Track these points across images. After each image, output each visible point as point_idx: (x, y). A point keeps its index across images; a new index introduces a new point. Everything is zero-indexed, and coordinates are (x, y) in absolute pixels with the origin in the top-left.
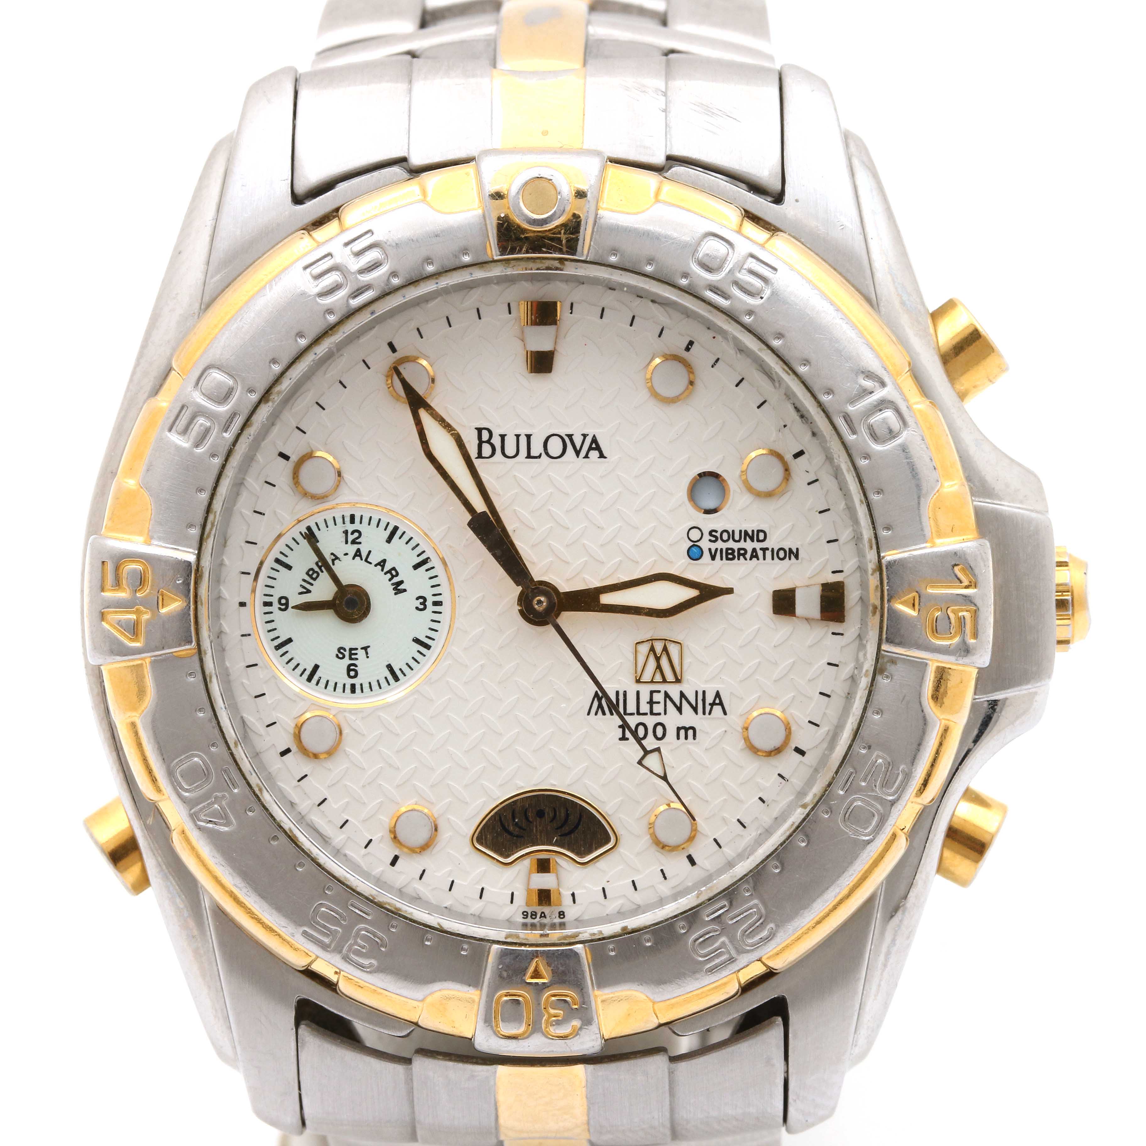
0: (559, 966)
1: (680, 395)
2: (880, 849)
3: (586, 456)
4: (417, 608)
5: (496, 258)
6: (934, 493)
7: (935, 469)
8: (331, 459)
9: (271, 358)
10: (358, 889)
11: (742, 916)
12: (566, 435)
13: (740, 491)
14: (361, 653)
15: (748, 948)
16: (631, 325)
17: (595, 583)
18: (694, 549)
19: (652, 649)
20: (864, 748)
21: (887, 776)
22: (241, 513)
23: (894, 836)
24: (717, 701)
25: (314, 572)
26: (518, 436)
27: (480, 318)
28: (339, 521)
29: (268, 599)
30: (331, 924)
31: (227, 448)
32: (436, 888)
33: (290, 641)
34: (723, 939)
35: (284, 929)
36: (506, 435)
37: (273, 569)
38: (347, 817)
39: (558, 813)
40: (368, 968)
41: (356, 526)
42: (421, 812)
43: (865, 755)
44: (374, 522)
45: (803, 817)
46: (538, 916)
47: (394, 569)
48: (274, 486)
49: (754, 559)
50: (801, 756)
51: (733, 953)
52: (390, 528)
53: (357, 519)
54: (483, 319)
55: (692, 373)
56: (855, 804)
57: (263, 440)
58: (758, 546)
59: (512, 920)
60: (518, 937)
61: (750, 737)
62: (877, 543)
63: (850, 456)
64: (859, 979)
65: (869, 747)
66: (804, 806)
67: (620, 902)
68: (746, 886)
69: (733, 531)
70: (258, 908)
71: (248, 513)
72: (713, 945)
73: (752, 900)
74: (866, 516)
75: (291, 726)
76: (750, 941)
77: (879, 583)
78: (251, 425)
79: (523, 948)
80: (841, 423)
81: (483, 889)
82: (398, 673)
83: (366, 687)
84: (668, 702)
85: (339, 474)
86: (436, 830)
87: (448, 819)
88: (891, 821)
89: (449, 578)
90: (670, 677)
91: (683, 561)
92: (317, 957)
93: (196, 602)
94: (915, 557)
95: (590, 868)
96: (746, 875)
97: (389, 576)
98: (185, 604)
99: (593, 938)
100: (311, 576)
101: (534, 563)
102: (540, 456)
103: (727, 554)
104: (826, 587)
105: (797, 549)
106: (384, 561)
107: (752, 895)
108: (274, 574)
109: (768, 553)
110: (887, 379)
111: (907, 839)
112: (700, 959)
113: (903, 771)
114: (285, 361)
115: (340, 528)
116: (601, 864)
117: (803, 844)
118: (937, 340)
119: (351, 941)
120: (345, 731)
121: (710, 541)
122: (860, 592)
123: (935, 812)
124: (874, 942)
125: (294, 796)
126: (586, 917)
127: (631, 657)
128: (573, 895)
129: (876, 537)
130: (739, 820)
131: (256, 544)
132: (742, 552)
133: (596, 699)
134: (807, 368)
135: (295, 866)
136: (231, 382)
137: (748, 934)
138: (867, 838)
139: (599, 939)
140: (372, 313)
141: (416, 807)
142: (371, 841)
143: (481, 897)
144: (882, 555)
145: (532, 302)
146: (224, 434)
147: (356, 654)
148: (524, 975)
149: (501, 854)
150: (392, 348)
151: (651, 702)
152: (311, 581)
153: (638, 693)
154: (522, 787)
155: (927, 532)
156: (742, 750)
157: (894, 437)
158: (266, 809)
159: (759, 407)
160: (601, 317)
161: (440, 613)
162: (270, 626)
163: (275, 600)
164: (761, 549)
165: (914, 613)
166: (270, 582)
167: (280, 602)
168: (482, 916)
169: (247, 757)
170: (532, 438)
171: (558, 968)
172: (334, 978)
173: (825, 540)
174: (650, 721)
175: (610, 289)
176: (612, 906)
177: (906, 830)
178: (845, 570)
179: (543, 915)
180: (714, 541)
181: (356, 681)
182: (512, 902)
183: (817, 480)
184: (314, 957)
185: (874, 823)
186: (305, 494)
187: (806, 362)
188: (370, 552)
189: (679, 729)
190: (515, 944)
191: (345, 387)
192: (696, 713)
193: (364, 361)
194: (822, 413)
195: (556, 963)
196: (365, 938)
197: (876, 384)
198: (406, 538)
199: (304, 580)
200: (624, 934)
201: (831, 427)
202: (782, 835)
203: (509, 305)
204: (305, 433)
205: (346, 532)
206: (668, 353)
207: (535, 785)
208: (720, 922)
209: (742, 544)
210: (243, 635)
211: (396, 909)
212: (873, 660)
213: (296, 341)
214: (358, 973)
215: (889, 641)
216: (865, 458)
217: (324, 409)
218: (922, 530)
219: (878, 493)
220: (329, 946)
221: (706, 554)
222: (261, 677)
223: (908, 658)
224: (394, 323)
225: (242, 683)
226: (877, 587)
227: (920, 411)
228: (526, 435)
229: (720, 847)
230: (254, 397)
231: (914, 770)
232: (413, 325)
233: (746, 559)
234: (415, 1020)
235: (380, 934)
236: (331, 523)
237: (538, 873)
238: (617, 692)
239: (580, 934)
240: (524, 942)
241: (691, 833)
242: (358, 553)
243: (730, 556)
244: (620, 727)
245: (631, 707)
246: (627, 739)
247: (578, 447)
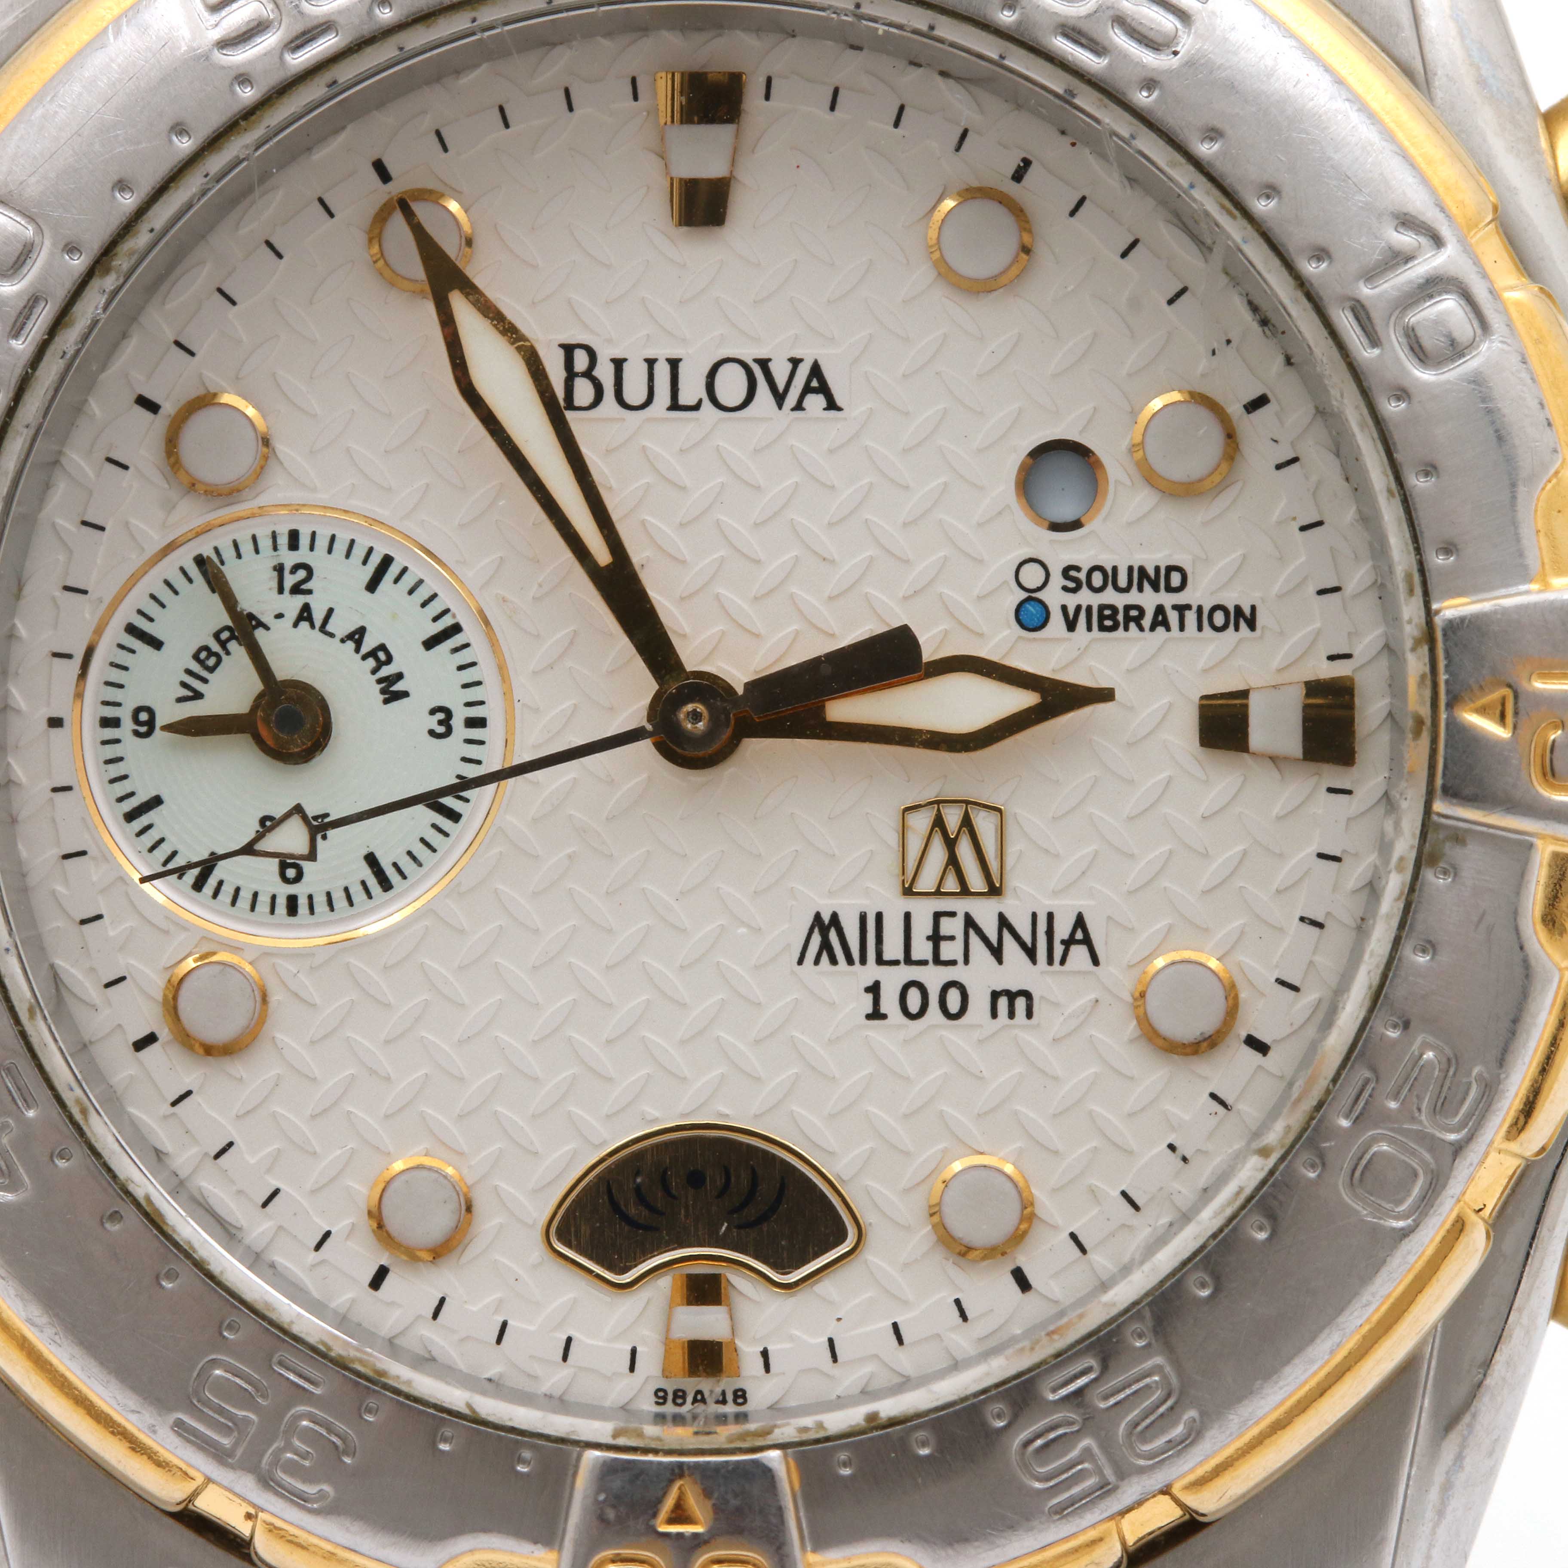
0: (729, 1496)
1: (1003, 272)
2: (1430, 1251)
3: (799, 407)
4: (432, 733)
6: (1547, 477)
7: (1549, 424)
8: (251, 412)
9: (116, 178)
10: (295, 1329)
11: (1128, 1392)
12: (755, 361)
13: (1129, 483)
15: (1142, 1462)
16: (896, 124)
18: (1030, 607)
19: (939, 823)
20: (1395, 1026)
21: (1445, 1088)
22: (54, 525)
23: (1459, 1227)
24: (1079, 935)
25: (211, 653)
26: (651, 363)
27: (571, 109)
28: (265, 543)
29: (110, 712)
30: (234, 1406)
31: (18, 372)
32: (467, 1338)
33: (156, 801)
34: (1087, 1442)
35: (133, 1417)
36: (625, 360)
37: (121, 646)
38: (275, 1184)
39: (733, 1179)
40: (315, 1501)
41: (302, 555)
42: (437, 1171)
43: (1394, 1043)
44: (340, 547)
45: (1261, 1176)
46: (690, 1399)
47: (382, 647)
48: (126, 467)
49: (1160, 630)
50: (1259, 1055)
51: (1109, 1474)
52: (375, 560)
53: (304, 541)
54: (578, 112)
55: (1030, 231)
56: (1375, 1149)
57: (103, 368)
58: (1168, 600)
59: (633, 1406)
60: (640, 1434)
61: (1149, 1015)
62: (1424, 583)
63: (1365, 393)
64: (1383, 1540)
65: (1406, 1025)
66: (1264, 1152)
67: (868, 1369)
68: (1136, 1326)
69: (1115, 569)
70: (79, 1373)
71: (68, 525)
72: (1066, 1454)
73: (1150, 1357)
74: (1400, 525)
75: (157, 984)
76: (1147, 1448)
77: (1427, 669)
78: (70, 324)
79: (650, 1458)
80: (1345, 322)
81: (569, 1340)
82: (390, 872)
83: (320, 901)
84: (974, 938)
85: (266, 442)
86: (469, 1209)
87: (496, 1187)
88: (1454, 1188)
89: (502, 668)
90: (976, 882)
91: (1006, 632)
92: (209, 1480)
94: (1505, 611)
95: (802, 1296)
96: (1135, 1304)
97: (371, 663)
99: (805, 1437)
100: (203, 663)
101: (684, 636)
102: (697, 407)
103: (1102, 618)
104: (1314, 688)
106: (362, 631)
107: (1149, 1345)
108: (123, 658)
109: (1191, 617)
110: (1445, 231)
111: (1488, 1233)
112: (1038, 1485)
113: (1480, 1078)
114: (146, 185)
115: (267, 560)
116: (826, 1287)
117: (1262, 1236)
118: (1556, 164)
119: (278, 1444)
120: (276, 997)
121: (1065, 589)
122: (1387, 700)
123: (1550, 1177)
124: (1416, 1459)
125: (164, 1138)
126: (792, 1402)
127: (893, 839)
128: (765, 1354)
129: (1422, 570)
130: (1124, 1194)
131: (85, 592)
132: (1133, 613)
133: (816, 930)
134: (1273, 204)
135: (157, 1277)
136: (29, 232)
137: (1142, 1432)
138: (1401, 1224)
139: (817, 1441)
140: (334, 83)
141: (427, 1161)
142: (327, 1234)
143: (565, 1358)
144: (1435, 606)
145: (683, 74)
146: (13, 342)
148: (655, 1515)
149: (610, 1268)
150: (382, 171)
151: (936, 938)
152: (204, 674)
153: (908, 916)
154: (655, 1121)
155: (1532, 560)
156: (1131, 1041)
157: (1461, 355)
158: (97, 1154)
159: (1171, 302)
160: (832, 108)
161: (482, 743)
162: (115, 770)
163: (125, 714)
164: (1175, 607)
165: (1501, 732)
166: (116, 676)
167: (136, 720)
168: (566, 1398)
169: (55, 1040)
170: (682, 368)
171: (727, 1502)
172: (244, 1528)
173: (1312, 589)
174: (933, 978)
175: (853, 47)
176: (849, 1378)
177: (1486, 1213)
178: (1356, 654)
179: (700, 1398)
180: (1073, 591)
181: (300, 890)
182: (632, 1368)
183: (1295, 460)
184: (200, 1479)
185: (1416, 1191)
186: (193, 486)
187: (1270, 190)
188: (330, 611)
189: (995, 996)
190: (634, 1450)
191: (280, 256)
192: (1034, 960)
193: (321, 201)
194: (1305, 301)
195: (722, 1489)
196: (308, 1436)
197: (1423, 240)
198: (408, 581)
199: (189, 672)
200: (872, 1429)
201: (1325, 333)
202: (1216, 1214)
203: (634, 81)
204: (192, 354)
205: (279, 569)
206: (972, 185)
207: (684, 1115)
208: (1080, 1405)
209: (1133, 597)
210: (55, 790)
211: (376, 1372)
212: (1414, 835)
213: (170, 141)
214: (293, 1514)
215: (1451, 793)
216: (1398, 398)
217: (234, 303)
218: (1521, 555)
219: (1427, 474)
220: (230, 1453)
221: (1057, 618)
222: (95, 878)
223: (1491, 831)
224: (386, 118)
225: (53, 893)
226: (1423, 677)
227: (1518, 304)
228: (668, 360)
229: (1083, 1250)
230: (78, 263)
231: (1503, 1076)
232: (427, 123)
235: (341, 1426)
236: (247, 548)
237: (690, 1303)
238: (863, 918)
239: (777, 1431)
240: (653, 1445)
241: (1022, 1220)
242: (305, 614)
243: (1108, 623)
244: (868, 990)
245: (893, 948)
246: (884, 1017)
247: (781, 387)
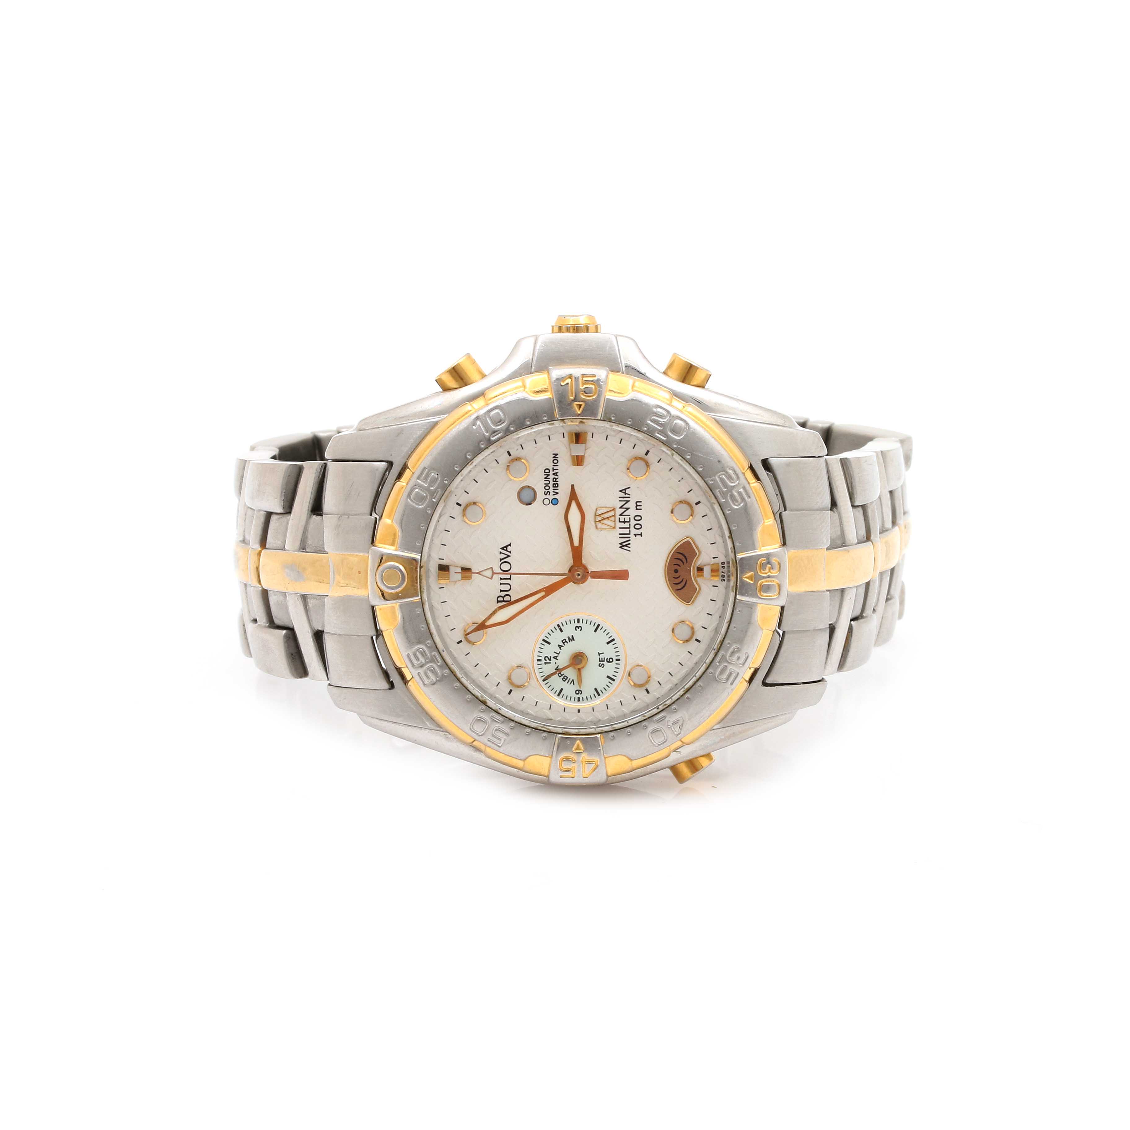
1: (480, 508)
2: (692, 419)
3: (510, 552)
4: (581, 630)
5: (420, 597)
9: (466, 701)
10: (711, 660)
12: (500, 561)
13: (526, 481)
14: (602, 656)
15: (738, 479)
16: (449, 531)
17: (569, 548)
18: (553, 502)
19: (599, 521)
22: (536, 712)
25: (564, 678)
26: (501, 584)
27: (446, 602)
28: (540, 666)
29: (577, 699)
31: (505, 720)
32: (711, 622)
33: (596, 689)
34: (734, 491)
36: (500, 589)
37: (562, 697)
38: (678, 663)
40: (747, 654)
41: (543, 658)
42: (673, 628)
44: (541, 650)
45: (677, 455)
46: (723, 574)
47: (562, 641)
48: (524, 696)
50: (649, 452)
51: (740, 486)
52: (544, 643)
53: (540, 658)
54: (446, 600)
55: (471, 503)
57: (502, 702)
58: (551, 473)
59: (725, 587)
60: (733, 586)
61: (641, 476)
62: (551, 421)
66: (673, 455)
67: (717, 537)
71: (536, 709)
72: (737, 496)
74: (538, 426)
75: (635, 689)
76: (735, 478)
78: (497, 709)
79: (738, 584)
80: (495, 438)
81: (711, 600)
82: (611, 639)
83: (617, 654)
85: (518, 666)
86: (682, 622)
87: (678, 615)
88: (679, 414)
89: (567, 615)
90: (612, 513)
91: (559, 507)
92: (743, 678)
93: (579, 735)
94: (557, 404)
95: (701, 549)
96: (703, 480)
97: (565, 643)
98: (579, 739)
99: (733, 551)
100: (566, 679)
102: (510, 574)
103: (555, 487)
104: (571, 441)
105: (553, 454)
106: (559, 645)
108: (565, 697)
109: (555, 468)
111: (688, 404)
112: (743, 502)
115: (543, 666)
116: (699, 545)
117: (690, 455)
121: (549, 494)
125: (669, 688)
126: (724, 554)
127: (603, 531)
128: (714, 558)
129: (548, 422)
130: (679, 481)
131: (551, 705)
132: (554, 480)
137: (732, 480)
138: (686, 425)
140: (443, 651)
142: (689, 652)
143: (715, 601)
144: (556, 419)
145: (439, 575)
146: (499, 721)
147: (602, 659)
148: (750, 583)
150: (459, 642)
151: (624, 522)
152: (568, 679)
154: (663, 580)
156: (646, 480)
158: (674, 702)
159: (487, 472)
160: (446, 545)
161: (583, 620)
162: (589, 698)
163: (577, 696)
164: (553, 471)
165: (583, 404)
166: (569, 698)
167: (578, 694)
168: (723, 601)
169: (649, 711)
170: (502, 577)
171: (747, 568)
172: (752, 670)
173: (549, 442)
174: (633, 522)
175: (433, 543)
176: (719, 540)
177: (684, 406)
178: (563, 433)
179: (723, 572)
180: (550, 493)
181: (615, 658)
182: (717, 586)
183: (522, 446)
184: (742, 680)
185: (678, 421)
186: (528, 682)
189: (637, 509)
190: (736, 587)
191: (478, 664)
192: (629, 501)
193: (466, 655)
194: (490, 447)
195: (745, 569)
198: (548, 636)
199: (568, 682)
200: (732, 537)
202: (685, 464)
203: (440, 588)
204: (499, 682)
205: (545, 663)
206: (461, 515)
207: (663, 576)
208: (726, 493)
209: (551, 480)
210: (593, 711)
211: (720, 642)
212: (604, 423)
213: (458, 689)
214: (750, 659)
215: (596, 415)
216: (511, 426)
217: (488, 674)
220: (737, 673)
221: (555, 496)
222: (612, 702)
223: (604, 407)
224: (448, 640)
225: (616, 712)
226: (571, 421)
228: (500, 580)
229: (691, 490)
230: (484, 708)
232: (449, 632)
233: (557, 478)
234: (772, 633)
236: (541, 670)
237: (703, 574)
238: (620, 537)
239: (732, 557)
240: (735, 583)
241: (685, 503)
242: (555, 658)
243: (557, 485)
244: (636, 536)
245: (627, 531)
246: (641, 533)
247: (506, 556)
